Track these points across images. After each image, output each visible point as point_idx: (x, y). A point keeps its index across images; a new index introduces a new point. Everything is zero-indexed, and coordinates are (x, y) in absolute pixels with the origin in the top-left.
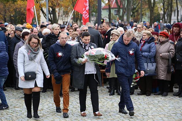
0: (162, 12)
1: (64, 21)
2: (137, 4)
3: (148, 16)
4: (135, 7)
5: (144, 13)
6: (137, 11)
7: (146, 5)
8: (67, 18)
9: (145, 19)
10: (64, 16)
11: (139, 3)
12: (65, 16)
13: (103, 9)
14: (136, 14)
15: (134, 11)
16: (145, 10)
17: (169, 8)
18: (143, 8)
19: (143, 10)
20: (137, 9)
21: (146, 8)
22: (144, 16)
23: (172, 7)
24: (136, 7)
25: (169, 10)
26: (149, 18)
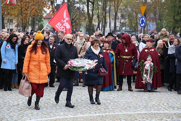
0: (97, 24)
1: (8, 28)
2: (75, 15)
3: (84, 26)
4: (73, 18)
5: (81, 24)
6: (75, 22)
7: (83, 17)
8: (12, 26)
9: (81, 28)
10: (8, 23)
11: (77, 15)
12: (10, 24)
13: (44, 19)
14: (74, 24)
15: (73, 22)
16: (82, 21)
17: (103, 20)
18: (81, 19)
19: (81, 21)
20: (75, 20)
21: (83, 19)
22: (81, 27)
23: (105, 19)
24: (75, 18)
25: (103, 21)
26: (85, 28)
